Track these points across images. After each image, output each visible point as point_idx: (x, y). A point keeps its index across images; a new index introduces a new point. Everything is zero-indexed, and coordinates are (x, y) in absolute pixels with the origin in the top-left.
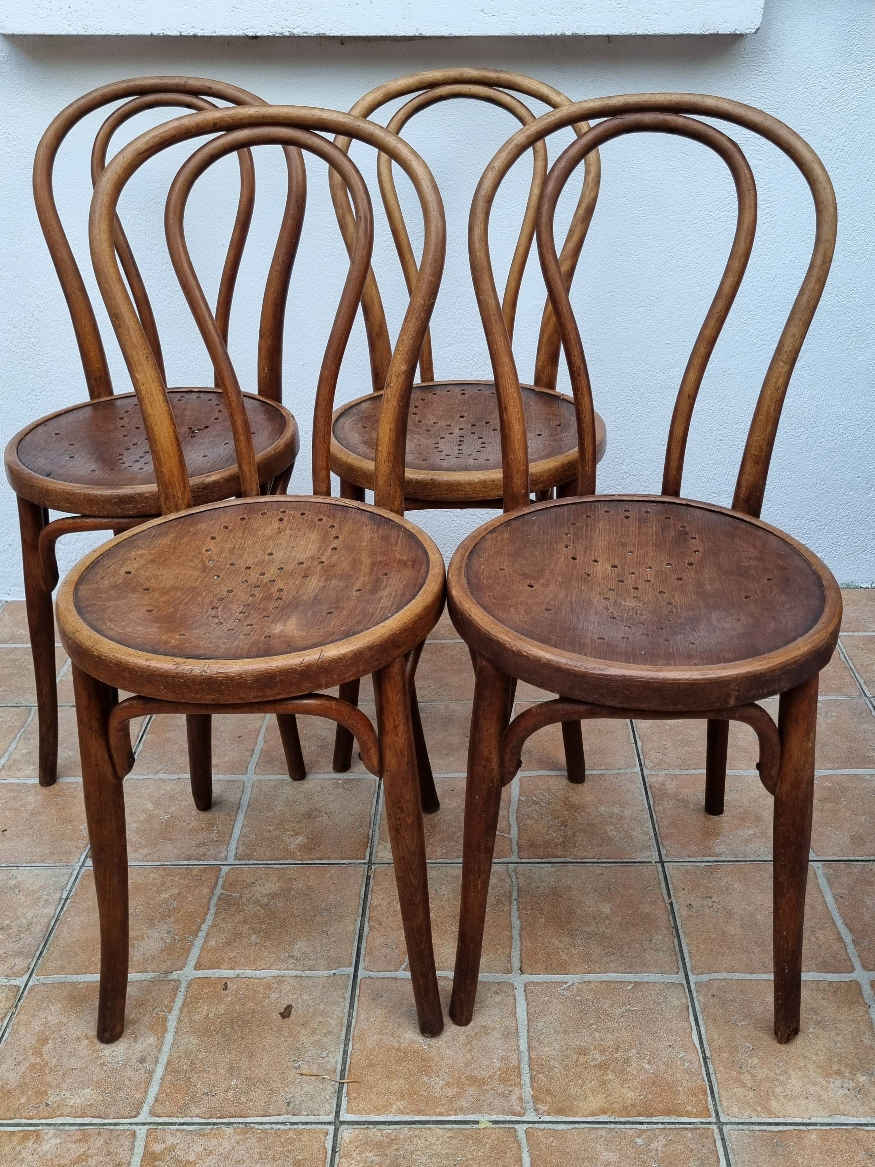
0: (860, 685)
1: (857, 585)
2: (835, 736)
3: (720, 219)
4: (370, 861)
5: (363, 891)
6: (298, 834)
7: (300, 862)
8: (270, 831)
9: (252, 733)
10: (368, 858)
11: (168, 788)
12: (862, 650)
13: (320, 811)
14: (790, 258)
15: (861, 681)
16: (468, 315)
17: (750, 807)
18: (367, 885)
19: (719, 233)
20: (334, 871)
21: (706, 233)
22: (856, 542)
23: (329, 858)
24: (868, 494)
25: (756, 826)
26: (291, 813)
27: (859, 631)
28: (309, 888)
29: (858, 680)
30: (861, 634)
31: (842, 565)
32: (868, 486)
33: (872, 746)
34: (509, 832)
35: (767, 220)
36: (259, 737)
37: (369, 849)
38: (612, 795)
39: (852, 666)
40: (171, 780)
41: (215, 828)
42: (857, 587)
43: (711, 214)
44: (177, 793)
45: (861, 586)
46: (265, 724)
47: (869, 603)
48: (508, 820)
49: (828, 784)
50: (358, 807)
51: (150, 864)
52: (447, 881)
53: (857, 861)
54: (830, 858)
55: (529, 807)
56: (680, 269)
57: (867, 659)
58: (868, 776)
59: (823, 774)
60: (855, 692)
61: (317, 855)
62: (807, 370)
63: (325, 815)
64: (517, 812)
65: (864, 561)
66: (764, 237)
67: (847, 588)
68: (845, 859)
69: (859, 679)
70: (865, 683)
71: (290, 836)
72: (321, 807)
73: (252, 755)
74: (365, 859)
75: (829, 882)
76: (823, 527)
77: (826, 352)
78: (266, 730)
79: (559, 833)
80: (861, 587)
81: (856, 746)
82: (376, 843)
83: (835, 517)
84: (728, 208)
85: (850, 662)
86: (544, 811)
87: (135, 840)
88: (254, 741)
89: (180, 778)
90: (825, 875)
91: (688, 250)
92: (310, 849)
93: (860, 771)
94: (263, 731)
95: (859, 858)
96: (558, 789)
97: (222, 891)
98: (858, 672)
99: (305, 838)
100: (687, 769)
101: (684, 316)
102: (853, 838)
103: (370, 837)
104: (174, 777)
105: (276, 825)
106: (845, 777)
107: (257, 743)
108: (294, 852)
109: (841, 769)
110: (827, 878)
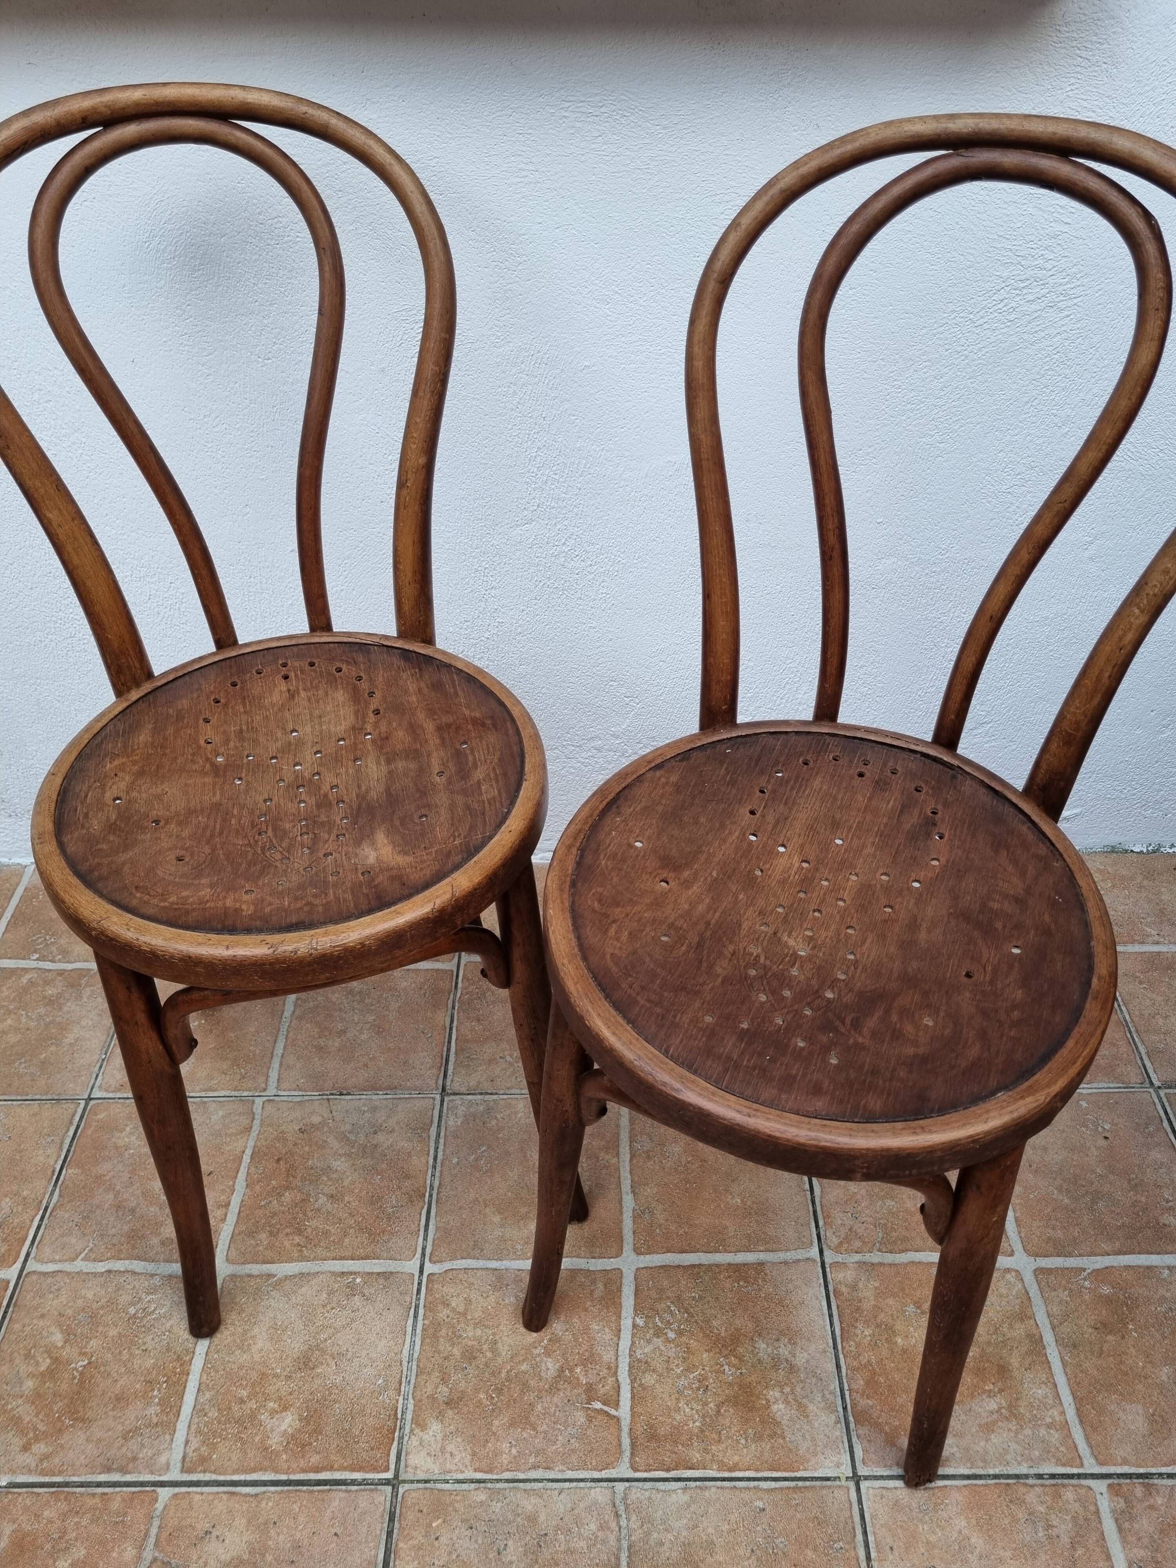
0: (1141, 1059)
1: (1127, 847)
2: (1112, 1177)
3: (986, 326)
4: (396, 1476)
5: (381, 1556)
6: (285, 1409)
7: (284, 1477)
8: (242, 1401)
9: (229, 1165)
10: (392, 1467)
11: (90, 1295)
12: (1141, 983)
13: (323, 1352)
14: (1095, 391)
15: (1143, 1051)
16: (557, 477)
17: (989, 1343)
18: (390, 1534)
19: (980, 350)
20: (336, 1503)
21: (959, 349)
22: (1134, 794)
23: (331, 1469)
24: (1162, 733)
25: (1001, 1391)
26: (278, 1355)
27: (1133, 942)
28: (297, 1547)
29: (1137, 1048)
30: (1137, 948)
31: (1108, 823)
32: (1164, 722)
33: (1168, 1201)
34: (617, 1405)
35: (1063, 329)
36: (240, 1175)
37: (395, 1443)
38: (778, 1315)
39: (1127, 1017)
40: (95, 1274)
41: (156, 1393)
42: (1126, 851)
43: (971, 316)
44: (102, 1307)
45: (1133, 849)
46: (251, 1143)
47: (1145, 882)
48: (615, 1374)
49: (1106, 1290)
50: (384, 1342)
51: (47, 1479)
52: (518, 1526)
53: (1161, 1475)
54: (1120, 1470)
55: (649, 1342)
56: (909, 406)
57: (1148, 1002)
58: (1167, 1271)
59: (1098, 1266)
60: (1135, 1077)
61: (315, 1459)
62: (1099, 562)
63: (330, 1360)
64: (630, 1356)
65: (1141, 818)
66: (1056, 356)
67: (1113, 852)
68: (1141, 1471)
69: (1139, 1045)
70: (1148, 1053)
71: (273, 1413)
72: (326, 1340)
73: (226, 1215)
74: (387, 1469)
75: (1120, 1530)
76: (1088, 775)
77: (1131, 537)
78: (252, 1157)
79: (695, 1406)
80: (1132, 851)
81: (1143, 1199)
82: (407, 1430)
83: (1108, 763)
84: (1000, 306)
85: (1123, 1008)
86: (671, 1354)
87: (27, 1419)
88: (231, 1183)
89: (109, 1271)
90: (1113, 1511)
91: (926, 376)
92: (303, 1446)
93: (1154, 1260)
94: (246, 1159)
95: (1164, 1470)
96: (694, 1298)
97: (156, 1554)
98: (1137, 1031)
99: (296, 1417)
100: (891, 1252)
101: (910, 480)
102: (1151, 1419)
103: (399, 1416)
104: (101, 1267)
105: (253, 1385)
106: (1131, 1272)
107: (236, 1187)
108: (277, 1454)
109: (1125, 1254)
110: (1116, 1520)
